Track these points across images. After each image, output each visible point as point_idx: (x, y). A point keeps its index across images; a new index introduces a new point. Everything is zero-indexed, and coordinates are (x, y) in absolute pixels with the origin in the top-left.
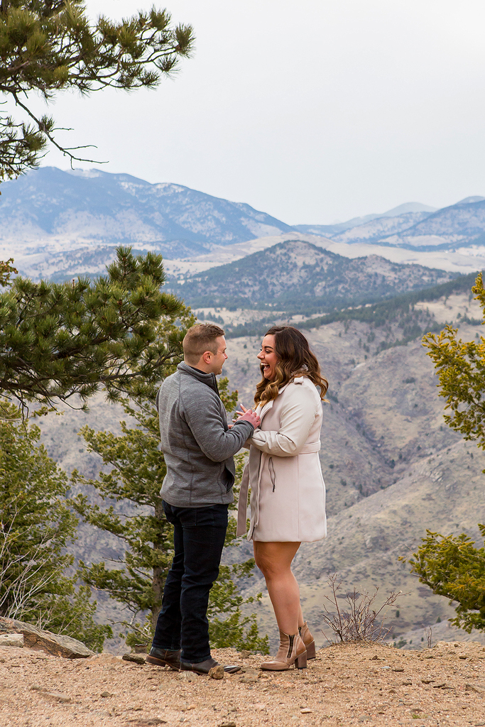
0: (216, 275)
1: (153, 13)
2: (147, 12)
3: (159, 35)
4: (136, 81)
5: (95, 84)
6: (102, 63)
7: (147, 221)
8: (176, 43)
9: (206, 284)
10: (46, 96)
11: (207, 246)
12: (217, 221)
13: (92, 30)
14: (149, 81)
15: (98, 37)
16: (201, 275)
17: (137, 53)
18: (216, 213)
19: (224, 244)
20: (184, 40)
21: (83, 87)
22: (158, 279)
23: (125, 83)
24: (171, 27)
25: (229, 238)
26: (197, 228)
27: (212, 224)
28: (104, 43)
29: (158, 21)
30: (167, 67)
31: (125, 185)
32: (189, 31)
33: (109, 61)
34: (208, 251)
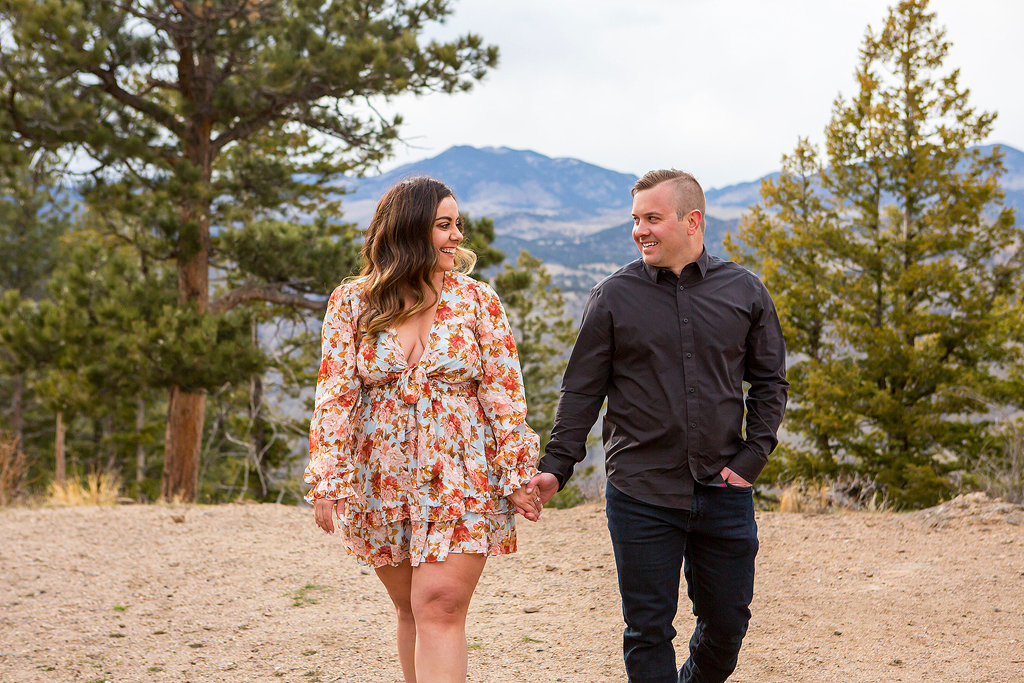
0: (606, 236)
1: (469, 38)
2: (465, 35)
3: (474, 53)
4: (456, 88)
5: (425, 90)
6: (430, 75)
7: (549, 190)
8: (487, 59)
9: (598, 243)
10: (388, 101)
11: (599, 210)
12: (608, 189)
13: (422, 51)
14: (466, 87)
15: (428, 56)
16: (594, 235)
17: (457, 66)
18: (607, 183)
19: (616, 208)
20: (492, 57)
21: (417, 92)
22: (490, 237)
23: (448, 89)
24: (484, 47)
25: (618, 203)
26: (591, 195)
27: (602, 192)
28: (433, 60)
29: (473, 42)
30: (479, 76)
31: (529, 159)
32: (496, 49)
33: (436, 73)
34: (599, 215)
